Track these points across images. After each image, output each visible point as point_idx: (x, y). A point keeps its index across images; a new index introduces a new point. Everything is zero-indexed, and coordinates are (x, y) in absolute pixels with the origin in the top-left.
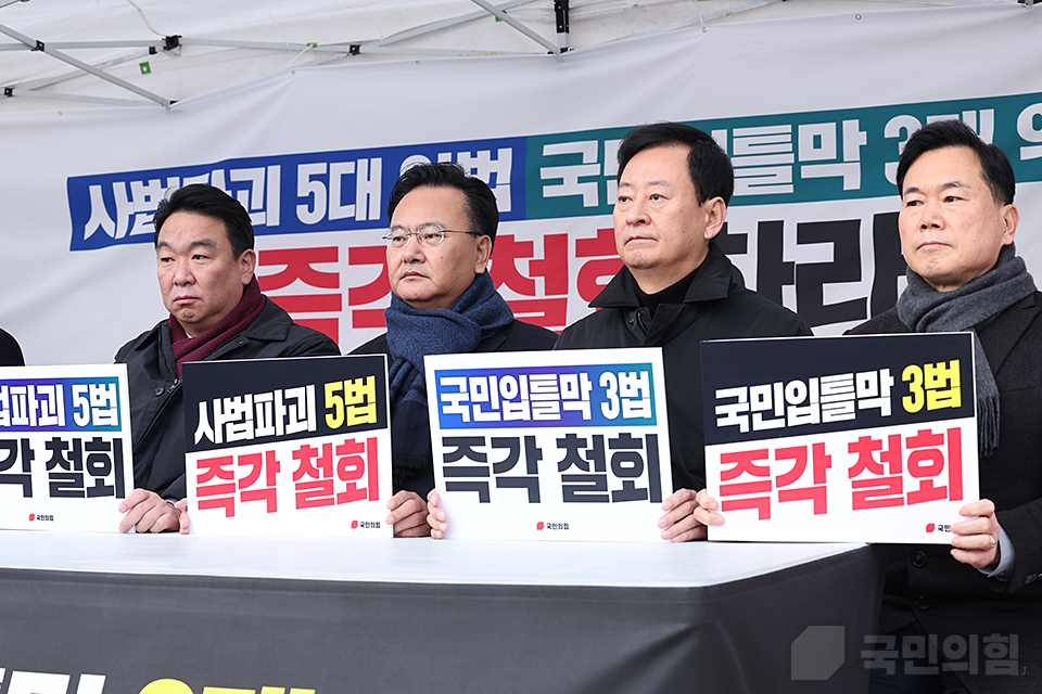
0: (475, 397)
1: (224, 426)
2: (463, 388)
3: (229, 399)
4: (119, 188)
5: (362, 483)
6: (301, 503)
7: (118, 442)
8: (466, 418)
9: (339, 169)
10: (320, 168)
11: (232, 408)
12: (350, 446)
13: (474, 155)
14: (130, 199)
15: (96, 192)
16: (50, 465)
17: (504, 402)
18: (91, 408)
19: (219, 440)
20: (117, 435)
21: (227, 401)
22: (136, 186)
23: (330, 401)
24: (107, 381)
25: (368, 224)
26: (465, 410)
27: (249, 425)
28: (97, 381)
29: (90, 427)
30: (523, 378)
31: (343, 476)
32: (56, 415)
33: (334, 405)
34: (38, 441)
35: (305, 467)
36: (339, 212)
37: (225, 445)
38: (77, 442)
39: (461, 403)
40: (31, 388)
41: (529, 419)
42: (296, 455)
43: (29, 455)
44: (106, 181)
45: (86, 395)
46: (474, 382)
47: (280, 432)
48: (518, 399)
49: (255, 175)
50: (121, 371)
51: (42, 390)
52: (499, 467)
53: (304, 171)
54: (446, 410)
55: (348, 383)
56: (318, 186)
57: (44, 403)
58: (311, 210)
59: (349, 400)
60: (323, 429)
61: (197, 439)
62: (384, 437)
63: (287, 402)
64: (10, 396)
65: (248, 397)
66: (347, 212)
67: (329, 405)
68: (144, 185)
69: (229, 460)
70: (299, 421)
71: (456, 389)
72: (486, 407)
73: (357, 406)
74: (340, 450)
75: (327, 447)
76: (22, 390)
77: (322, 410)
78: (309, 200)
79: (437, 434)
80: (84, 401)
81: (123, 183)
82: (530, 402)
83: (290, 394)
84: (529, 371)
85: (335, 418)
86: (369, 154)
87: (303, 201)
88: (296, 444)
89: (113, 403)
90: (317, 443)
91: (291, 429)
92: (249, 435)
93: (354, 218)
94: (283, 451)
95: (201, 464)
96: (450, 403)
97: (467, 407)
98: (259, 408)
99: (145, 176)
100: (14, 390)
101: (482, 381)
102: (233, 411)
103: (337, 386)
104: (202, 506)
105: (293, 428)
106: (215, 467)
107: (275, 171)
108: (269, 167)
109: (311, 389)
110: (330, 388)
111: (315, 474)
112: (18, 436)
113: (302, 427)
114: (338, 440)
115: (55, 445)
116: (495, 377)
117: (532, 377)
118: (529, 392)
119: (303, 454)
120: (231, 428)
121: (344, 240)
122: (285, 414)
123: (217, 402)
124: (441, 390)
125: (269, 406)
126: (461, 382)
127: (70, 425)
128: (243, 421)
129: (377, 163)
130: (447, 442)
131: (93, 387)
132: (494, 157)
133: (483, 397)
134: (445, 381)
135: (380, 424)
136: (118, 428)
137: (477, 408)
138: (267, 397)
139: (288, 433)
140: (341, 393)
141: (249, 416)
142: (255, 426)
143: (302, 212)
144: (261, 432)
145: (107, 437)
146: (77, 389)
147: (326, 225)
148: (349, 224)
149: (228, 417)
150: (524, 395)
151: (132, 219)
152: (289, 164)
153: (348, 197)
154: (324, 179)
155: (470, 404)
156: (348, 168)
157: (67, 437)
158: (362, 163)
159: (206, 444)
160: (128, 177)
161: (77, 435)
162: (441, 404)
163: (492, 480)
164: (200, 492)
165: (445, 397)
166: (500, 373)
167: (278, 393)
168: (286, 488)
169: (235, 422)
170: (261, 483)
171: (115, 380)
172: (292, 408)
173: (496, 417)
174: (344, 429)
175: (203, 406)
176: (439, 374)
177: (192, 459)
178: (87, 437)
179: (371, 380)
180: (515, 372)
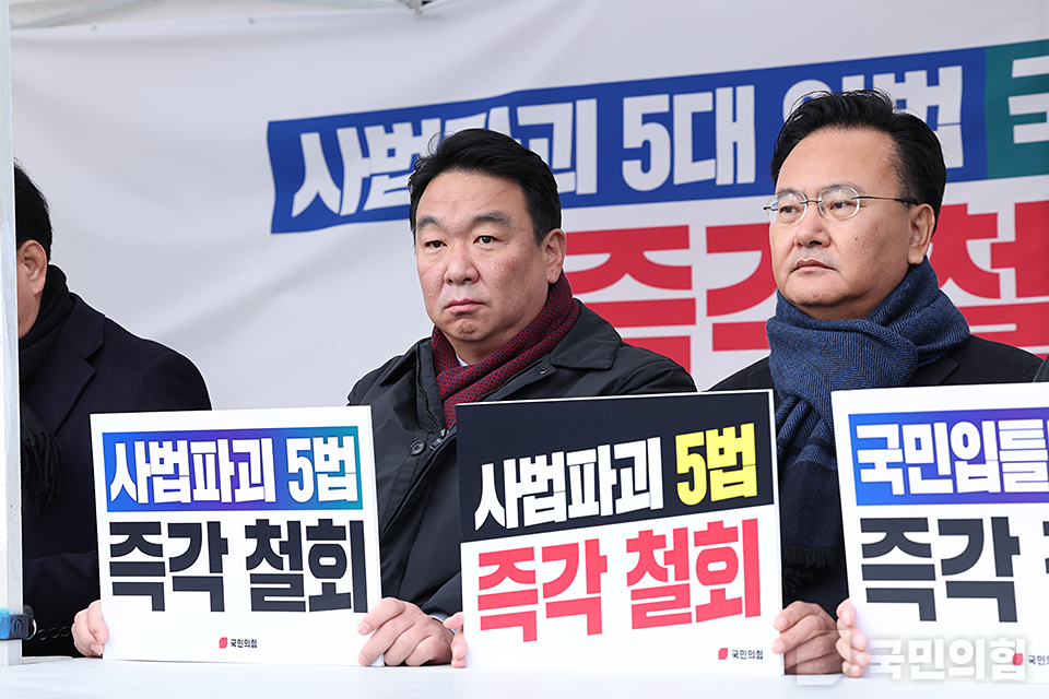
0: (913, 456)
1: (520, 501)
2: (893, 442)
3: (529, 459)
4: (347, 138)
5: (735, 589)
6: (640, 619)
7: (357, 527)
8: (898, 489)
9: (688, 105)
10: (658, 103)
11: (531, 474)
12: (717, 532)
13: (900, 79)
14: (365, 153)
15: (311, 143)
16: (252, 562)
17: (957, 463)
18: (315, 474)
19: (513, 523)
20: (355, 515)
21: (525, 462)
22: (374, 133)
23: (684, 462)
24: (339, 433)
25: (735, 190)
26: (896, 477)
27: (558, 500)
28: (325, 433)
29: (314, 503)
30: (988, 426)
31: (706, 577)
32: (262, 484)
33: (691, 469)
34: (234, 526)
35: (647, 565)
36: (690, 171)
37: (523, 530)
38: (294, 527)
39: (890, 465)
40: (223, 443)
41: (999, 490)
42: (632, 545)
43: (219, 547)
44: (327, 128)
45: (308, 454)
46: (911, 431)
47: (607, 511)
48: (980, 459)
49: (557, 114)
50: (362, 417)
51: (240, 446)
52: (950, 566)
53: (634, 108)
54: (867, 476)
55: (712, 434)
56: (656, 133)
57: (243, 466)
58: (646, 168)
59: (715, 460)
60: (673, 506)
61: (478, 524)
62: (768, 518)
63: (618, 464)
64: (191, 456)
65: (558, 457)
66: (704, 170)
67: (682, 469)
68: (387, 132)
69: (527, 554)
70: (636, 493)
71: (881, 443)
72: (930, 471)
73: (726, 469)
74: (700, 538)
75: (680, 534)
76: (209, 447)
77: (671, 477)
78: (643, 154)
79: (852, 513)
80: (304, 463)
81: (354, 130)
82: (1000, 464)
83: (622, 451)
84: (998, 415)
85: (692, 488)
86: (733, 79)
87: (633, 154)
88: (633, 529)
89: (350, 467)
90: (664, 527)
91: (624, 506)
92: (560, 516)
93: (715, 179)
94: (613, 539)
95: (485, 559)
96: (871, 466)
97: (900, 470)
98: (575, 473)
99: (387, 119)
100: (197, 447)
101: (923, 431)
102: (534, 478)
103: (695, 439)
104: (487, 624)
105: (628, 503)
106: (506, 564)
107: (588, 109)
108: (578, 103)
109: (655, 444)
110: (684, 442)
111: (660, 574)
112: (202, 518)
113: (640, 503)
114: (697, 523)
115: (261, 531)
116: (944, 425)
117: (1002, 424)
118: (999, 449)
119: (643, 544)
120: (530, 504)
122: (615, 483)
123: (509, 465)
124: (858, 444)
125: (589, 471)
126: (889, 432)
127: (284, 501)
128: (550, 493)
129: (747, 94)
130: (868, 525)
131: (318, 441)
132: (933, 80)
133: (926, 456)
134: (864, 432)
135: (763, 498)
136: (358, 505)
137: (915, 473)
138: (587, 456)
139: (618, 512)
140: (701, 450)
141: (559, 485)
142: (569, 501)
143: (631, 172)
144: (577, 511)
145: (341, 518)
146: (294, 445)
148: (707, 190)
149: (527, 487)
150: (990, 452)
151: (366, 184)
152: (610, 98)
153: (704, 147)
154: (666, 120)
155: (904, 466)
156: (701, 102)
157: (279, 518)
158: (724, 94)
159: (493, 529)
160: (360, 121)
161: (294, 515)
162: (858, 467)
163: (939, 585)
164: (484, 602)
165: (865, 456)
166: (951, 418)
167: (604, 450)
168: (616, 597)
169: (538, 496)
170: (577, 590)
171: (352, 431)
172: (626, 473)
173: (945, 487)
174: (707, 505)
175: (488, 471)
176: (856, 420)
177: (470, 552)
178: (309, 518)
179: (748, 430)
180: (976, 417)
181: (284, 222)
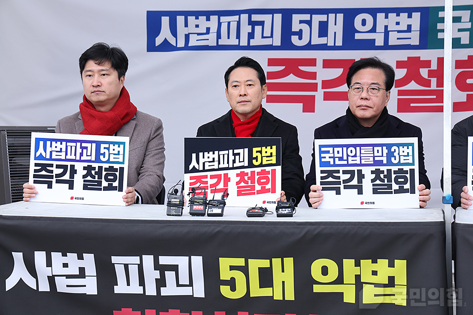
4: (180, 19)
9: (317, 19)
10: (307, 17)
13: (398, 15)
14: (186, 25)
15: (165, 20)
22: (191, 19)
25: (335, 48)
36: (316, 40)
44: (173, 16)
49: (266, 18)
53: (296, 18)
56: (305, 28)
58: (300, 38)
66: (323, 41)
68: (196, 19)
78: (300, 34)
81: (184, 17)
86: (336, 11)
87: (295, 33)
93: (327, 44)
99: (197, 14)
107: (278, 17)
108: (275, 15)
121: (320, 56)
129: (340, 16)
132: (410, 16)
143: (295, 40)
147: (309, 47)
148: (324, 47)
151: (187, 37)
152: (287, 15)
153: (323, 33)
154: (309, 23)
156: (323, 18)
158: (332, 16)
160: (186, 14)
181: (152, 47)
